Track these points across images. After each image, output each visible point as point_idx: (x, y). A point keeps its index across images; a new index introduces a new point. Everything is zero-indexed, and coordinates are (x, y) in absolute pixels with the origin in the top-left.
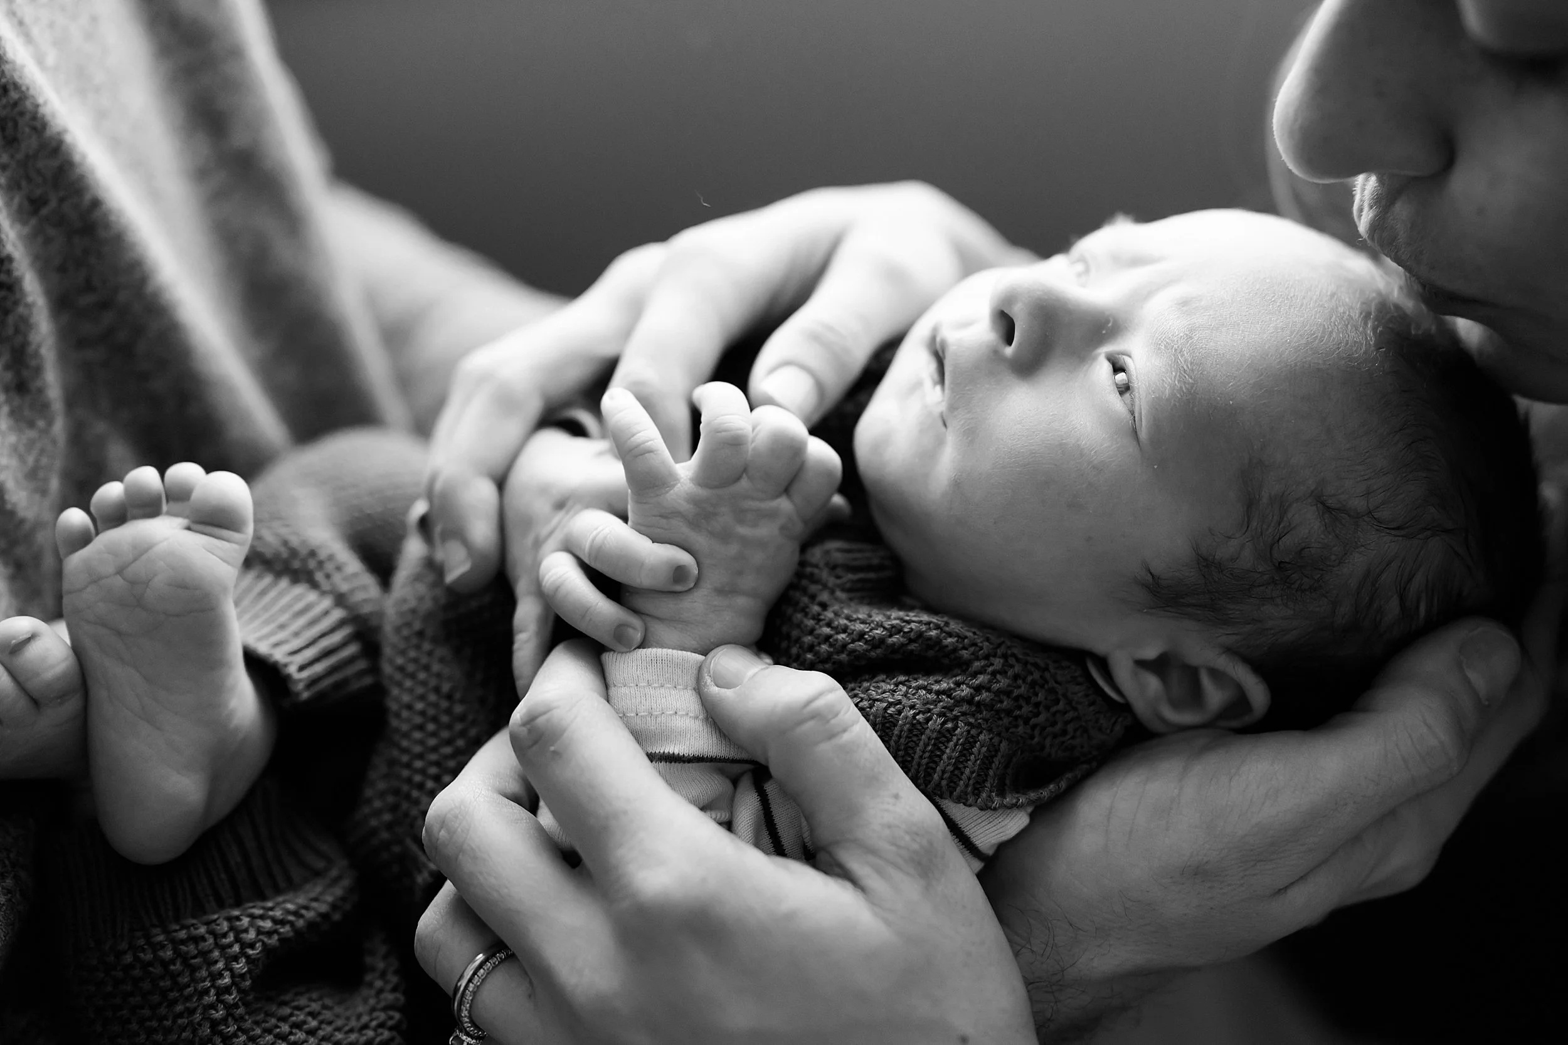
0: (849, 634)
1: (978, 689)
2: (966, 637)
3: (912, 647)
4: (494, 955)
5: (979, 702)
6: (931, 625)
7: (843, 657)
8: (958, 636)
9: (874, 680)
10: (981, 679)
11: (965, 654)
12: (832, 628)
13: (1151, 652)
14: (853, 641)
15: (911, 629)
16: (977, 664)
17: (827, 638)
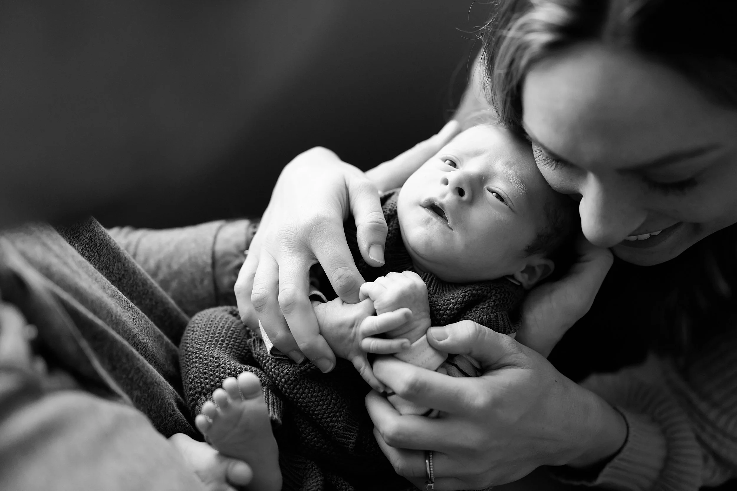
0: (452, 304)
1: (494, 301)
2: (483, 289)
3: (471, 298)
4: (429, 457)
5: (497, 304)
6: (472, 290)
7: (455, 311)
8: (480, 290)
9: (467, 314)
10: (494, 298)
11: (485, 293)
12: (446, 305)
13: (523, 268)
14: (455, 305)
15: (468, 294)
16: (489, 294)
17: (447, 309)
